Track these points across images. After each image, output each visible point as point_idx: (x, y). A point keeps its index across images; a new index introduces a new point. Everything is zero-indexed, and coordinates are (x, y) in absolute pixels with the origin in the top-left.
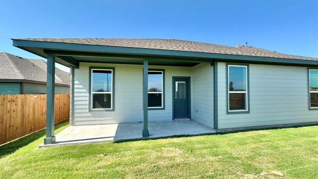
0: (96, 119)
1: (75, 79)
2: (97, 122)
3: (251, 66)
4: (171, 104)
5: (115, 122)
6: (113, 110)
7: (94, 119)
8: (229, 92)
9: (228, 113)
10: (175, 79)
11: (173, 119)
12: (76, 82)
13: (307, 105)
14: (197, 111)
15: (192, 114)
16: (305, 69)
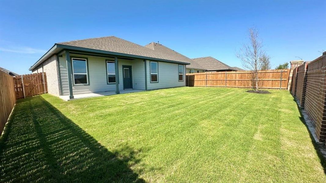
0: (78, 90)
1: (60, 64)
2: (79, 93)
3: (159, 62)
4: (122, 81)
5: (91, 92)
6: (89, 85)
7: (76, 90)
8: (151, 74)
9: (151, 83)
10: (124, 67)
11: (124, 89)
12: (61, 66)
13: (178, 80)
14: (136, 84)
15: (133, 86)
16: (177, 65)
